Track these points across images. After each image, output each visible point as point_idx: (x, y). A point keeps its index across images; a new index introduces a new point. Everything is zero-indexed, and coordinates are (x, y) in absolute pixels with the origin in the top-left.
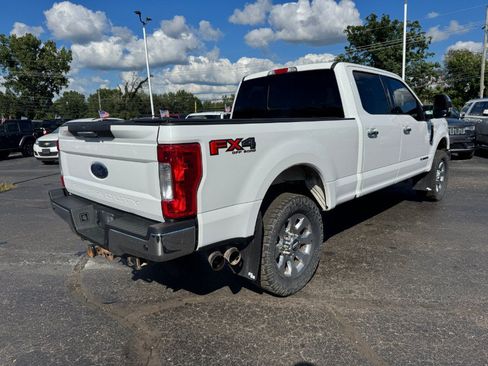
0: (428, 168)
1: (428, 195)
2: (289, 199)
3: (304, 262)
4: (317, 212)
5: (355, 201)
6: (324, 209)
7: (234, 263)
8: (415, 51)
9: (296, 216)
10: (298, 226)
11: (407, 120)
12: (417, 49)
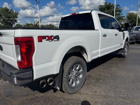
0: (123, 47)
1: (122, 56)
2: (73, 59)
3: (80, 81)
4: (85, 63)
5: (99, 58)
6: (87, 61)
7: (51, 84)
8: (118, 13)
9: (77, 65)
10: (77, 68)
11: (116, 31)
12: (118, 12)
